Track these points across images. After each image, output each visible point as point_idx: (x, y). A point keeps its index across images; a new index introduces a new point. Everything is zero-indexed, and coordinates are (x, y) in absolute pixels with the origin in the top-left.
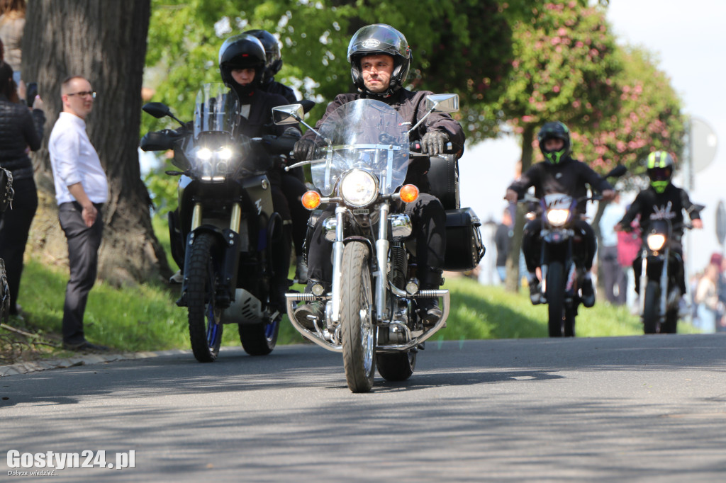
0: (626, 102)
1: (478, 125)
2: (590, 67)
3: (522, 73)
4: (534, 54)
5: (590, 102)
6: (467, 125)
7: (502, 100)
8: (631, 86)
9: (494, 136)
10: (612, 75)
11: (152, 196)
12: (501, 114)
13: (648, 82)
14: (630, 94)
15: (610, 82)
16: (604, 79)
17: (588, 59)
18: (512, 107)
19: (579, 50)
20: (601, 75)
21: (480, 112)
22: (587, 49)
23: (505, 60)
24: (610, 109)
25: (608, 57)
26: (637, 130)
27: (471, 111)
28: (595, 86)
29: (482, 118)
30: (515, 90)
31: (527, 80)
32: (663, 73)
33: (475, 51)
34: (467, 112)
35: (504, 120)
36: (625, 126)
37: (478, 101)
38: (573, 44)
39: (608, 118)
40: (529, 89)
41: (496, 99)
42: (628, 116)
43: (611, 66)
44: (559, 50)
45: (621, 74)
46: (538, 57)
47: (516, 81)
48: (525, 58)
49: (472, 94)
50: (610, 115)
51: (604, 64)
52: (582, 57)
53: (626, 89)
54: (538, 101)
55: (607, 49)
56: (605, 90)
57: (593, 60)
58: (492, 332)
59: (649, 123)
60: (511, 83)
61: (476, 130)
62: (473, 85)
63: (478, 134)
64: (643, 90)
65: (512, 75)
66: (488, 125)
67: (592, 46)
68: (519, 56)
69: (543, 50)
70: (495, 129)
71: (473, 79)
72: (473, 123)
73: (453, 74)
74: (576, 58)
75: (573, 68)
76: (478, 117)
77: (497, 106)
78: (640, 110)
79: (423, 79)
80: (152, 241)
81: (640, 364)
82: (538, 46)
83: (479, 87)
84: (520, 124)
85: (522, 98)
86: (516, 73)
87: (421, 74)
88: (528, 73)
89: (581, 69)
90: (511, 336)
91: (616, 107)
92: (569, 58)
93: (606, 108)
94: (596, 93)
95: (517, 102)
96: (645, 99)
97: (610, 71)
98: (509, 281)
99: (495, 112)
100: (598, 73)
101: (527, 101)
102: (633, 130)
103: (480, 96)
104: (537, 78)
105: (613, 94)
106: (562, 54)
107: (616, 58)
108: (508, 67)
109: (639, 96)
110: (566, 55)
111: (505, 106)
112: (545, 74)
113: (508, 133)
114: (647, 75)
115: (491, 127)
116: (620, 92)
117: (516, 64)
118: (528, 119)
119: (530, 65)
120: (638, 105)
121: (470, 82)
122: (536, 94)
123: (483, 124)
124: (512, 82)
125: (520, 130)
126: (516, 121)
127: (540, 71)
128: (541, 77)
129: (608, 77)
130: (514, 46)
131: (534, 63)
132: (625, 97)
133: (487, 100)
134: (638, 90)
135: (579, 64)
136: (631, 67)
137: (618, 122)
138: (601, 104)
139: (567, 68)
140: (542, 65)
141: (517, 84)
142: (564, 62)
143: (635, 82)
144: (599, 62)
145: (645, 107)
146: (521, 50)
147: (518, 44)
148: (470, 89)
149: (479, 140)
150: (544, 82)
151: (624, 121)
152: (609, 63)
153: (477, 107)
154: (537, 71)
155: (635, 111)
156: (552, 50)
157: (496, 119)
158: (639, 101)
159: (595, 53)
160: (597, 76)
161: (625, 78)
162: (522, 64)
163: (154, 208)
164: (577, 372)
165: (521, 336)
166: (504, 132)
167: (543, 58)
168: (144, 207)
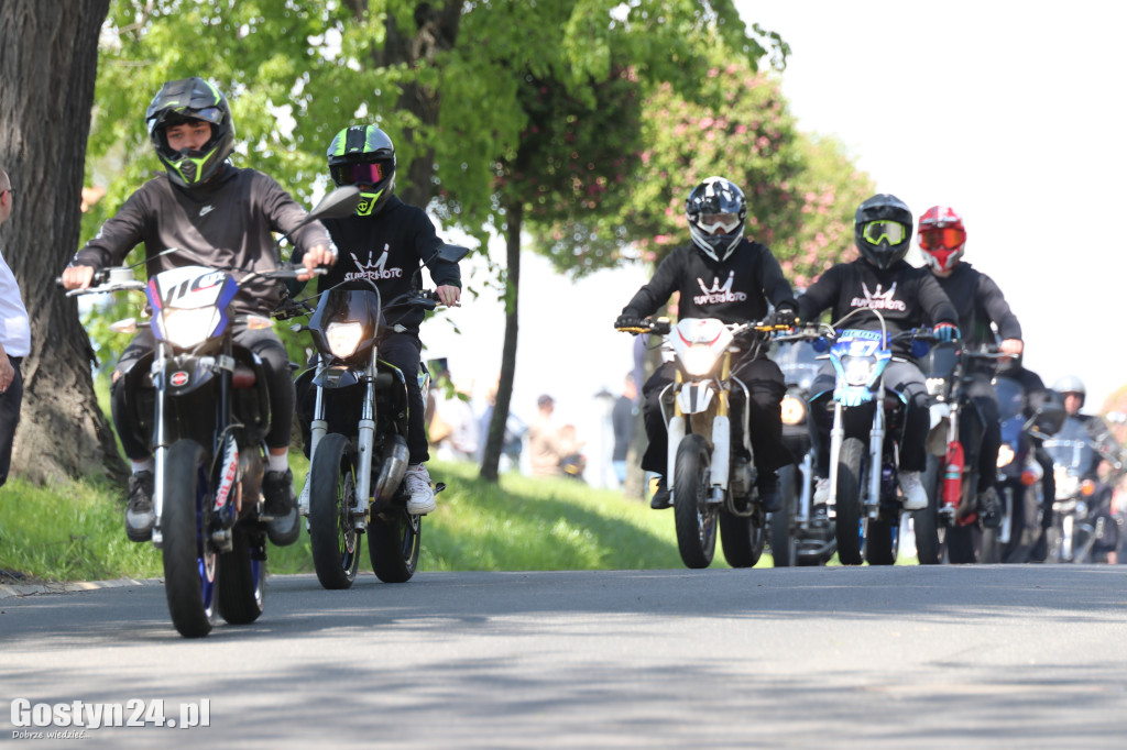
0: (811, 217)
1: (587, 248)
2: (757, 163)
3: (655, 171)
4: (673, 141)
5: (755, 215)
6: (571, 248)
7: (624, 211)
8: (817, 192)
9: (612, 264)
10: (790, 176)
11: (96, 347)
12: (623, 231)
13: (843, 187)
14: (816, 205)
15: (787, 186)
16: (777, 182)
17: (754, 151)
18: (640, 221)
19: (740, 138)
20: (773, 175)
21: (591, 228)
22: (752, 135)
23: (630, 151)
24: (786, 227)
25: (783, 148)
26: (826, 259)
27: (578, 227)
28: (763, 191)
29: (594, 237)
30: (643, 195)
31: (663, 181)
32: (865, 175)
33: (585, 136)
34: (571, 228)
35: (627, 241)
36: (807, 253)
37: (589, 211)
38: (732, 129)
39: (783, 241)
40: (666, 195)
41: (615, 209)
42: (813, 238)
43: (789, 161)
44: (710, 137)
45: (803, 176)
46: (680, 146)
47: (646, 183)
48: (659, 148)
49: (579, 200)
50: (786, 236)
51: (777, 159)
52: (745, 149)
53: (811, 197)
54: (678, 213)
55: (783, 138)
56: (779, 199)
57: (761, 153)
58: (604, 558)
59: (843, 249)
60: (638, 187)
61: (585, 255)
62: (581, 188)
63: (588, 262)
64: (836, 198)
65: (639, 173)
66: (603, 247)
67: (760, 133)
68: (652, 145)
69: (688, 137)
70: (614, 254)
71: (581, 177)
72: (581, 244)
73: (551, 170)
74: (737, 150)
75: (731, 162)
76: (588, 235)
77: (618, 220)
78: (830, 229)
79: (505, 177)
80: (93, 414)
81: (824, 609)
82: (680, 130)
83: (590, 191)
84: (650, 248)
85: (654, 208)
86: (647, 170)
87: (503, 169)
88: (664, 171)
89: (743, 166)
90: (633, 566)
91: (795, 223)
92: (726, 149)
93: (779, 225)
94: (765, 202)
95: (646, 214)
96: (838, 213)
97: (788, 169)
98: (631, 483)
99: (613, 228)
100: (768, 172)
101: (662, 212)
102: (819, 259)
103: (592, 205)
104: (677, 178)
105: (791, 206)
106: (714, 143)
107: (797, 151)
108: (634, 160)
109: (830, 208)
110: (722, 145)
111: (629, 220)
112: (690, 173)
113: (633, 260)
114: (841, 176)
115: (608, 251)
116: (801, 202)
117: (646, 156)
118: (663, 240)
119: (668, 159)
120: (826, 222)
121: (577, 182)
122: (674, 202)
123: (595, 245)
124: (640, 185)
125: (651, 256)
126: (644, 243)
127: (683, 168)
128: (684, 177)
129: (784, 179)
130: (644, 130)
131: (673, 156)
132: (807, 209)
133: (601, 211)
134: (828, 200)
135: (740, 158)
136: (818, 164)
137: (797, 246)
138: (773, 219)
139: (722, 164)
140: (686, 160)
141: (648, 187)
142: (718, 156)
143: (823, 187)
144: (770, 156)
145: (838, 226)
146: (654, 134)
147: (650, 128)
148: (577, 193)
149: (589, 271)
150: (686, 185)
151: (805, 245)
152: (785, 157)
153: (586, 221)
154: (677, 168)
155: (822, 230)
156: (701, 136)
157: (616, 239)
158: (830, 215)
159: (764, 143)
160: (767, 177)
161: (808, 181)
162: (655, 157)
163: (96, 365)
164: (729, 621)
165: (647, 566)
166: (627, 258)
167: (686, 148)
168: (82, 363)
